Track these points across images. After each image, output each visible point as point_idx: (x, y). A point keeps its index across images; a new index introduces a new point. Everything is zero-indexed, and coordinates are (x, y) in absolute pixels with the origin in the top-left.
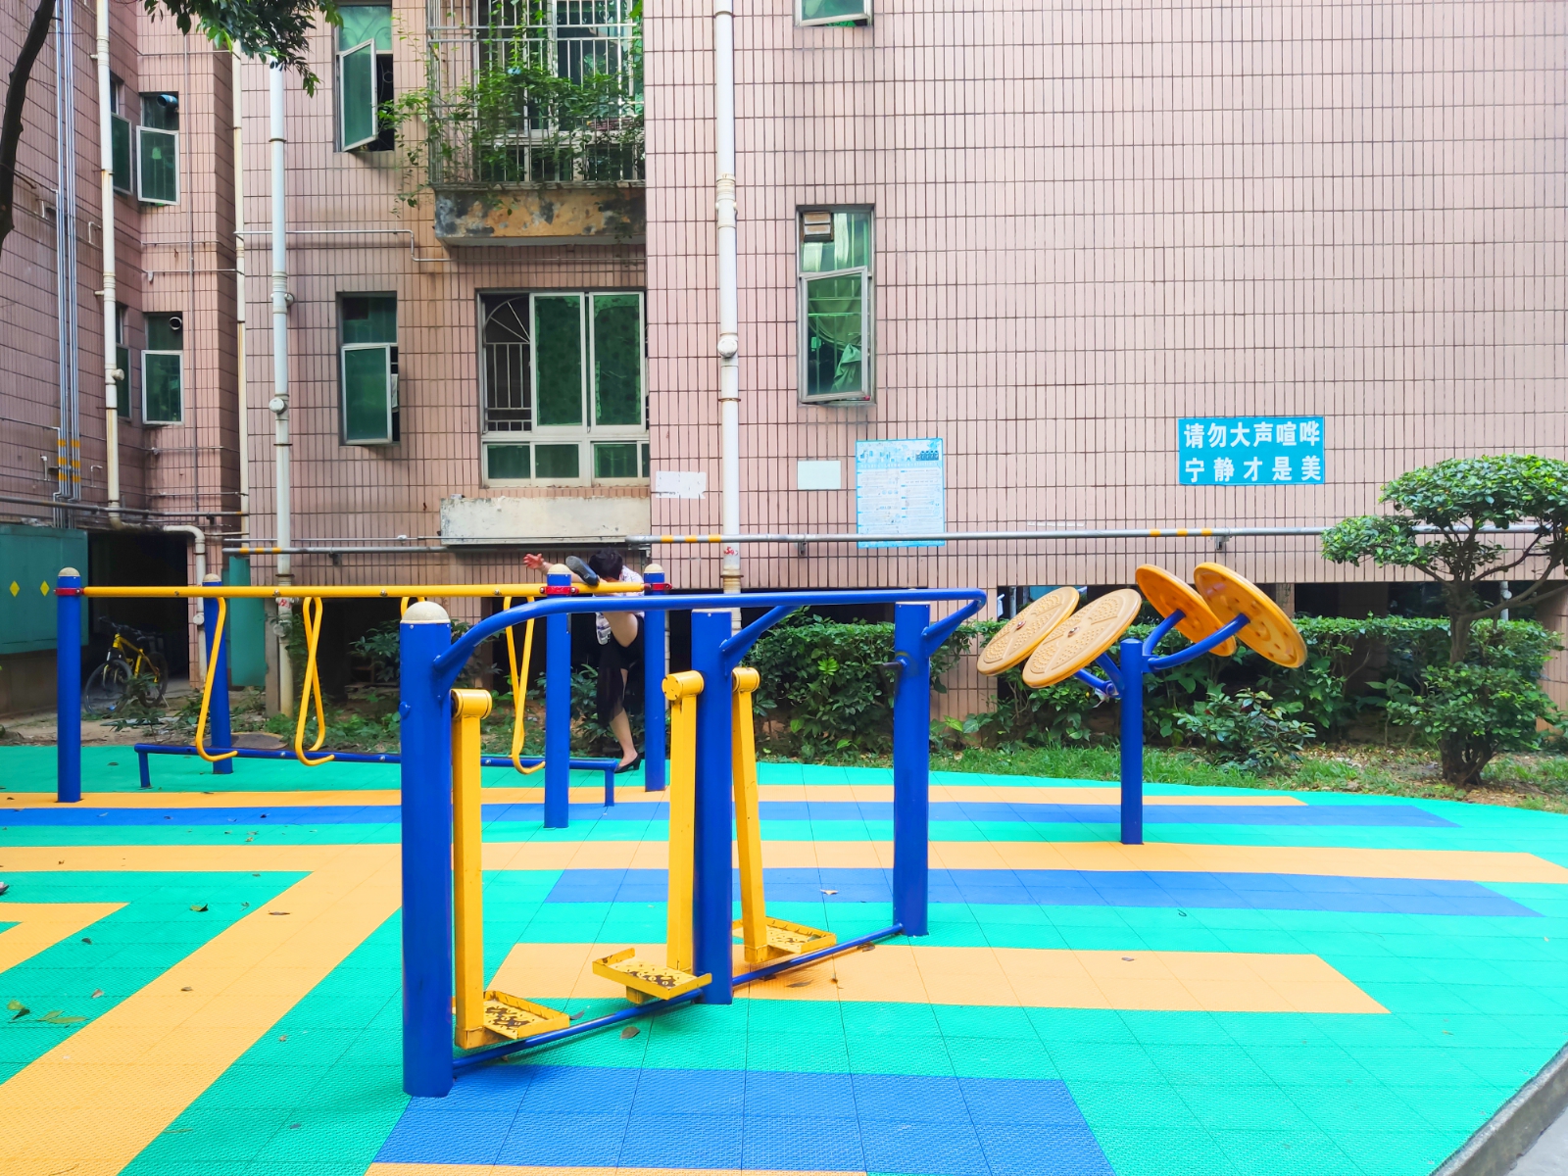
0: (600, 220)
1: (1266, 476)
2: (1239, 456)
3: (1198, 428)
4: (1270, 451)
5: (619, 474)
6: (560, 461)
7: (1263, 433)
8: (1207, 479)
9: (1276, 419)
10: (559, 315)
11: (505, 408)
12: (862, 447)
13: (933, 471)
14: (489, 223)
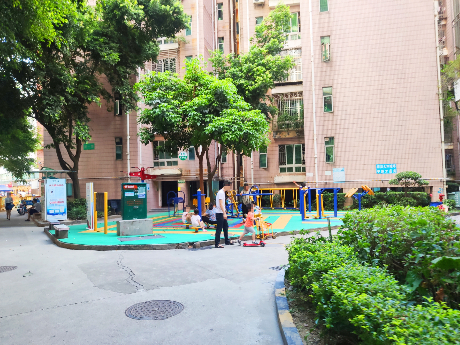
0: (296, 135)
1: (388, 172)
2: (385, 169)
3: (379, 166)
4: (389, 169)
5: (299, 171)
6: (290, 170)
7: (388, 166)
8: (380, 173)
9: (389, 164)
10: (290, 148)
11: (282, 162)
12: (334, 169)
13: (343, 172)
14: (280, 136)
